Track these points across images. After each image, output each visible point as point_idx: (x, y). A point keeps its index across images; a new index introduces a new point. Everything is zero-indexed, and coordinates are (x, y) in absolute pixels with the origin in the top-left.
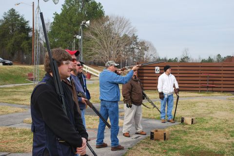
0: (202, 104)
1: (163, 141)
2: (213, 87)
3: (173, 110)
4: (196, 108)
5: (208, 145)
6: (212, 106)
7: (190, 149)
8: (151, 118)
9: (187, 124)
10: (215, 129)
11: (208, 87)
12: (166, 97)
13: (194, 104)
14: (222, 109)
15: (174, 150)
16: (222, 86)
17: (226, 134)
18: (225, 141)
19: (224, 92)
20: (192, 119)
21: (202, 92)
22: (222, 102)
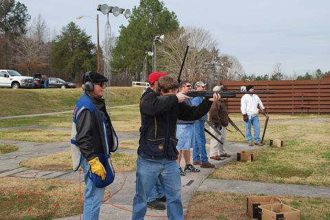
0: (294, 127)
1: (250, 161)
2: (308, 109)
3: (261, 134)
4: (288, 131)
5: (297, 165)
6: (305, 129)
7: (278, 169)
8: (237, 142)
9: (276, 147)
10: (306, 151)
11: (302, 108)
12: (250, 118)
13: (286, 127)
14: (316, 132)
15: (261, 169)
16: (319, 107)
17: (317, 156)
18: (315, 161)
19: (321, 113)
20: (282, 142)
21: (295, 113)
22: (318, 124)
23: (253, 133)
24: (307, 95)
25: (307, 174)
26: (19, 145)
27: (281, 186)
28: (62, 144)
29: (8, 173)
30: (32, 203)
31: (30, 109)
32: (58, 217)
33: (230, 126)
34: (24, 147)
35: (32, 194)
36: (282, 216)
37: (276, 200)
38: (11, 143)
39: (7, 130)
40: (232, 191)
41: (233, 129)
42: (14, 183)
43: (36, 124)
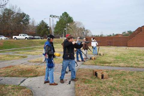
0: (107, 50)
1: (94, 60)
2: (111, 45)
6: (110, 50)
7: (102, 62)
8: (90, 54)
10: (110, 57)
11: (109, 44)
12: (94, 47)
13: (104, 50)
14: (113, 51)
15: (97, 62)
18: (112, 59)
19: (114, 46)
20: (103, 54)
21: (107, 46)
22: (113, 49)
23: (95, 52)
24: (110, 41)
25: (110, 63)
26: (28, 56)
27: (103, 67)
28: (40, 55)
29: (25, 64)
30: (31, 72)
31: (30, 45)
32: (39, 76)
33: (88, 50)
34: (29, 56)
35: (32, 70)
36: (103, 75)
37: (101, 70)
38: (25, 55)
39: (24, 51)
40: (89, 68)
41: (89, 50)
42: (26, 66)
43: (32, 49)
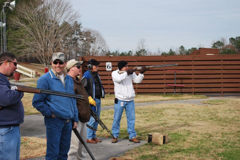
0: (171, 112)
2: (182, 88)
4: (165, 118)
6: (184, 114)
9: (157, 144)
10: (198, 151)
11: (175, 88)
13: (160, 112)
14: (199, 118)
16: (193, 85)
19: (195, 93)
20: (164, 137)
21: (167, 94)
22: (196, 107)
24: (178, 72)
